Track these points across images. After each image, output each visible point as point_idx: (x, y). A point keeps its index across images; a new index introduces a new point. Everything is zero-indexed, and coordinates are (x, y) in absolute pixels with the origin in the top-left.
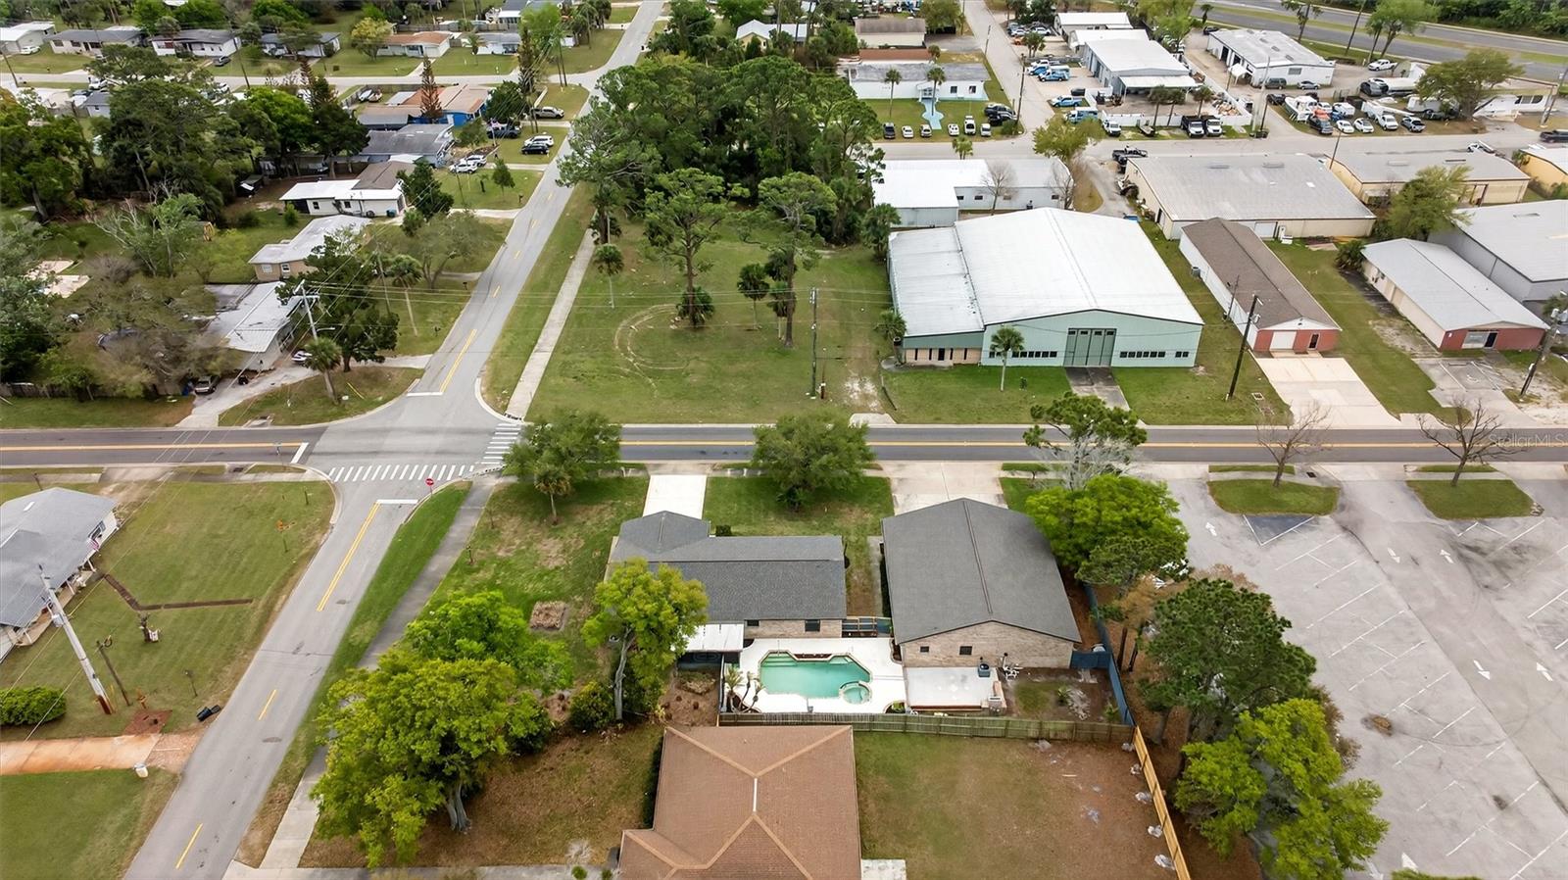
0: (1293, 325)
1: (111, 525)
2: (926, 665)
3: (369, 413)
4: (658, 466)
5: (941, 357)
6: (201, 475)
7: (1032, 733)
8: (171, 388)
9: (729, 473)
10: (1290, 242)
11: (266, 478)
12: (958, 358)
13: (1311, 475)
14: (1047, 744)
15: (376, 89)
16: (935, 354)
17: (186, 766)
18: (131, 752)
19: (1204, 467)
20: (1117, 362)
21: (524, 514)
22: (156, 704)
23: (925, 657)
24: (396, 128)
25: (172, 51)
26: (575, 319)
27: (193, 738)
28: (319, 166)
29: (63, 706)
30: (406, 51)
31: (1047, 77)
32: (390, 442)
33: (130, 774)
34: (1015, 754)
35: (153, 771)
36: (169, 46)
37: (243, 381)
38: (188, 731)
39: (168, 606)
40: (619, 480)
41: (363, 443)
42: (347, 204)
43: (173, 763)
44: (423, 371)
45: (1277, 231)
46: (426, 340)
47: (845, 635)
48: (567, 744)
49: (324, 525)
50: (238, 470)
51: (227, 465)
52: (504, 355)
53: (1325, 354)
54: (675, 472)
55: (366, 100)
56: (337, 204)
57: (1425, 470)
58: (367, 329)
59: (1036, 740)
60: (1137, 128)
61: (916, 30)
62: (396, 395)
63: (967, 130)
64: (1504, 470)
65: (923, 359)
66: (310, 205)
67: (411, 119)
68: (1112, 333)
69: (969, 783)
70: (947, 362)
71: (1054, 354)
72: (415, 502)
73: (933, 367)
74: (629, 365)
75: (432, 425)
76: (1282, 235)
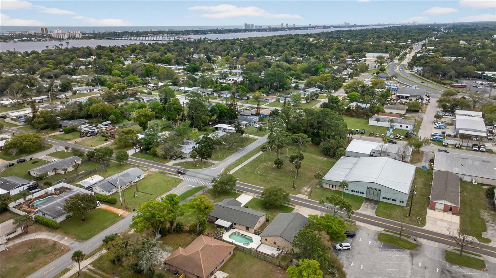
0: (443, 202)
1: (142, 177)
2: (266, 244)
3: (199, 169)
4: (245, 193)
5: (333, 187)
6: (162, 173)
7: (278, 264)
8: (168, 157)
9: (259, 198)
10: (476, 184)
11: (173, 176)
12: (337, 188)
13: (415, 240)
14: (280, 268)
15: (251, 107)
16: (331, 186)
17: (126, 217)
18: (120, 212)
19: (383, 229)
20: (382, 200)
21: (211, 194)
22: (129, 206)
23: (266, 242)
24: (247, 116)
25: (217, 95)
26: (254, 161)
27: (130, 213)
28: (227, 122)
29: (116, 201)
30: (265, 100)
31: (437, 127)
32: (199, 175)
33: (118, 215)
34: (271, 267)
35: (121, 216)
36: (217, 94)
37: (182, 159)
38: (130, 212)
39: (142, 192)
40: (235, 193)
41: (194, 174)
42: (226, 129)
43: (125, 216)
44: (215, 164)
45: (472, 180)
46: (221, 158)
47: (254, 234)
48: (186, 234)
49: (176, 186)
50: (169, 174)
51: (168, 172)
52: (233, 165)
53: (453, 214)
54: (248, 195)
55: (248, 110)
56: (224, 129)
57: (456, 250)
58: (205, 152)
59: (278, 266)
60: (455, 145)
61: (403, 110)
62: (206, 167)
63: (395, 137)
64: (485, 257)
65: (328, 187)
66: (219, 128)
67: (252, 115)
68: (380, 191)
69: (255, 267)
70: (334, 189)
71: (363, 193)
72: (194, 187)
73: (329, 189)
74: (257, 172)
75: (208, 174)
76: (474, 181)
